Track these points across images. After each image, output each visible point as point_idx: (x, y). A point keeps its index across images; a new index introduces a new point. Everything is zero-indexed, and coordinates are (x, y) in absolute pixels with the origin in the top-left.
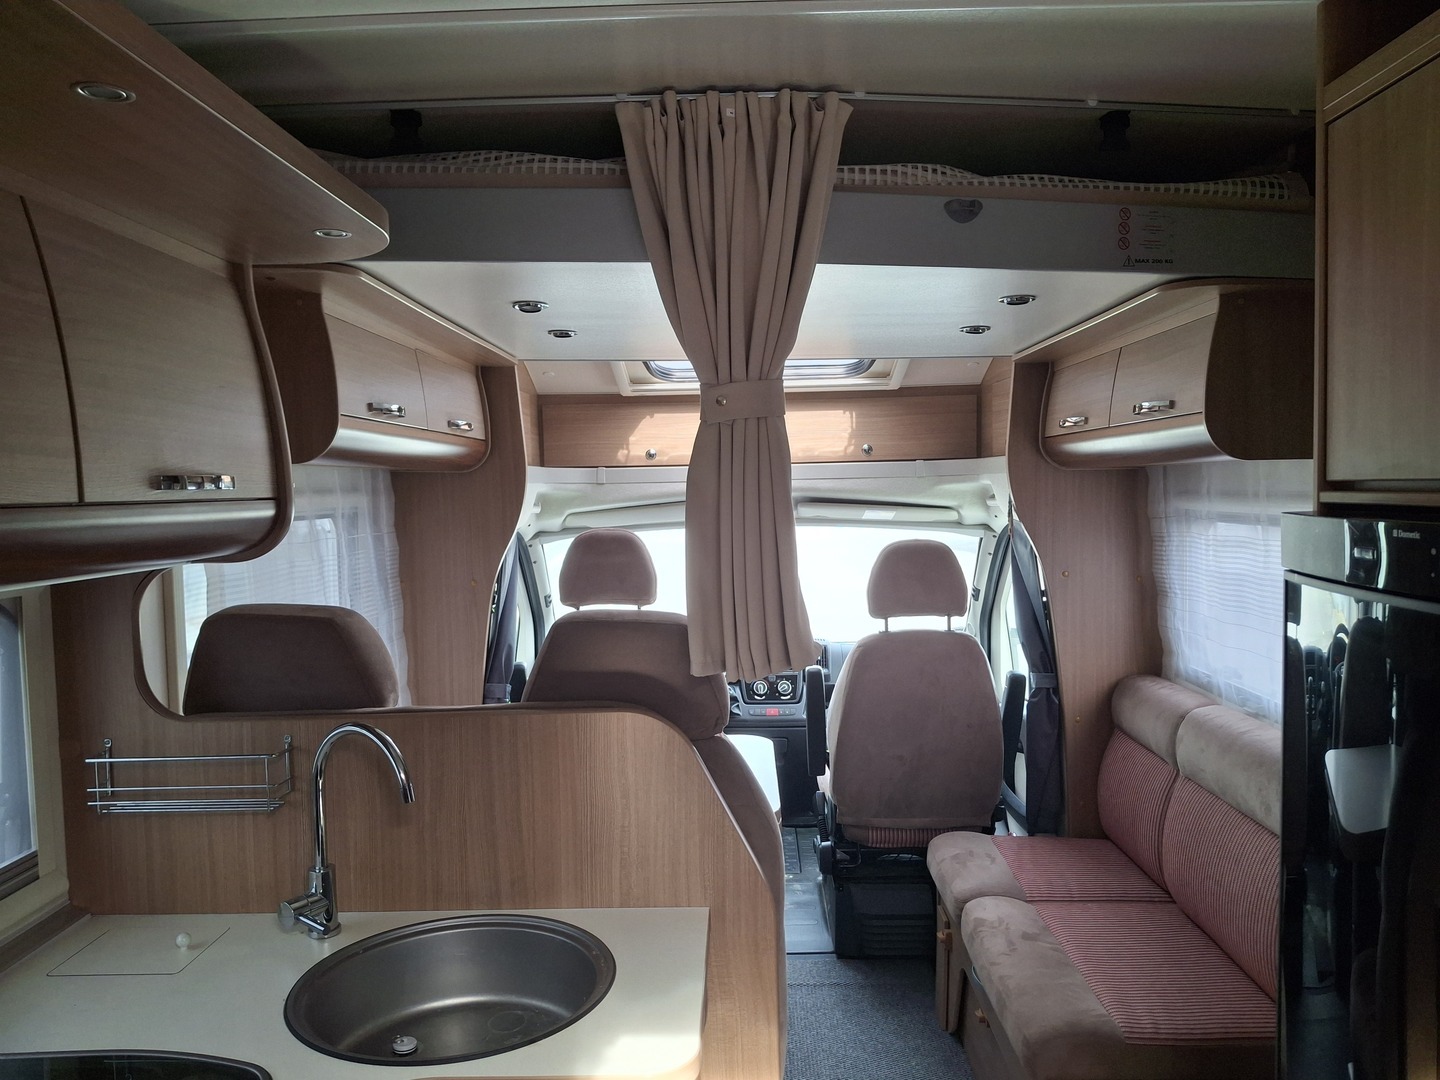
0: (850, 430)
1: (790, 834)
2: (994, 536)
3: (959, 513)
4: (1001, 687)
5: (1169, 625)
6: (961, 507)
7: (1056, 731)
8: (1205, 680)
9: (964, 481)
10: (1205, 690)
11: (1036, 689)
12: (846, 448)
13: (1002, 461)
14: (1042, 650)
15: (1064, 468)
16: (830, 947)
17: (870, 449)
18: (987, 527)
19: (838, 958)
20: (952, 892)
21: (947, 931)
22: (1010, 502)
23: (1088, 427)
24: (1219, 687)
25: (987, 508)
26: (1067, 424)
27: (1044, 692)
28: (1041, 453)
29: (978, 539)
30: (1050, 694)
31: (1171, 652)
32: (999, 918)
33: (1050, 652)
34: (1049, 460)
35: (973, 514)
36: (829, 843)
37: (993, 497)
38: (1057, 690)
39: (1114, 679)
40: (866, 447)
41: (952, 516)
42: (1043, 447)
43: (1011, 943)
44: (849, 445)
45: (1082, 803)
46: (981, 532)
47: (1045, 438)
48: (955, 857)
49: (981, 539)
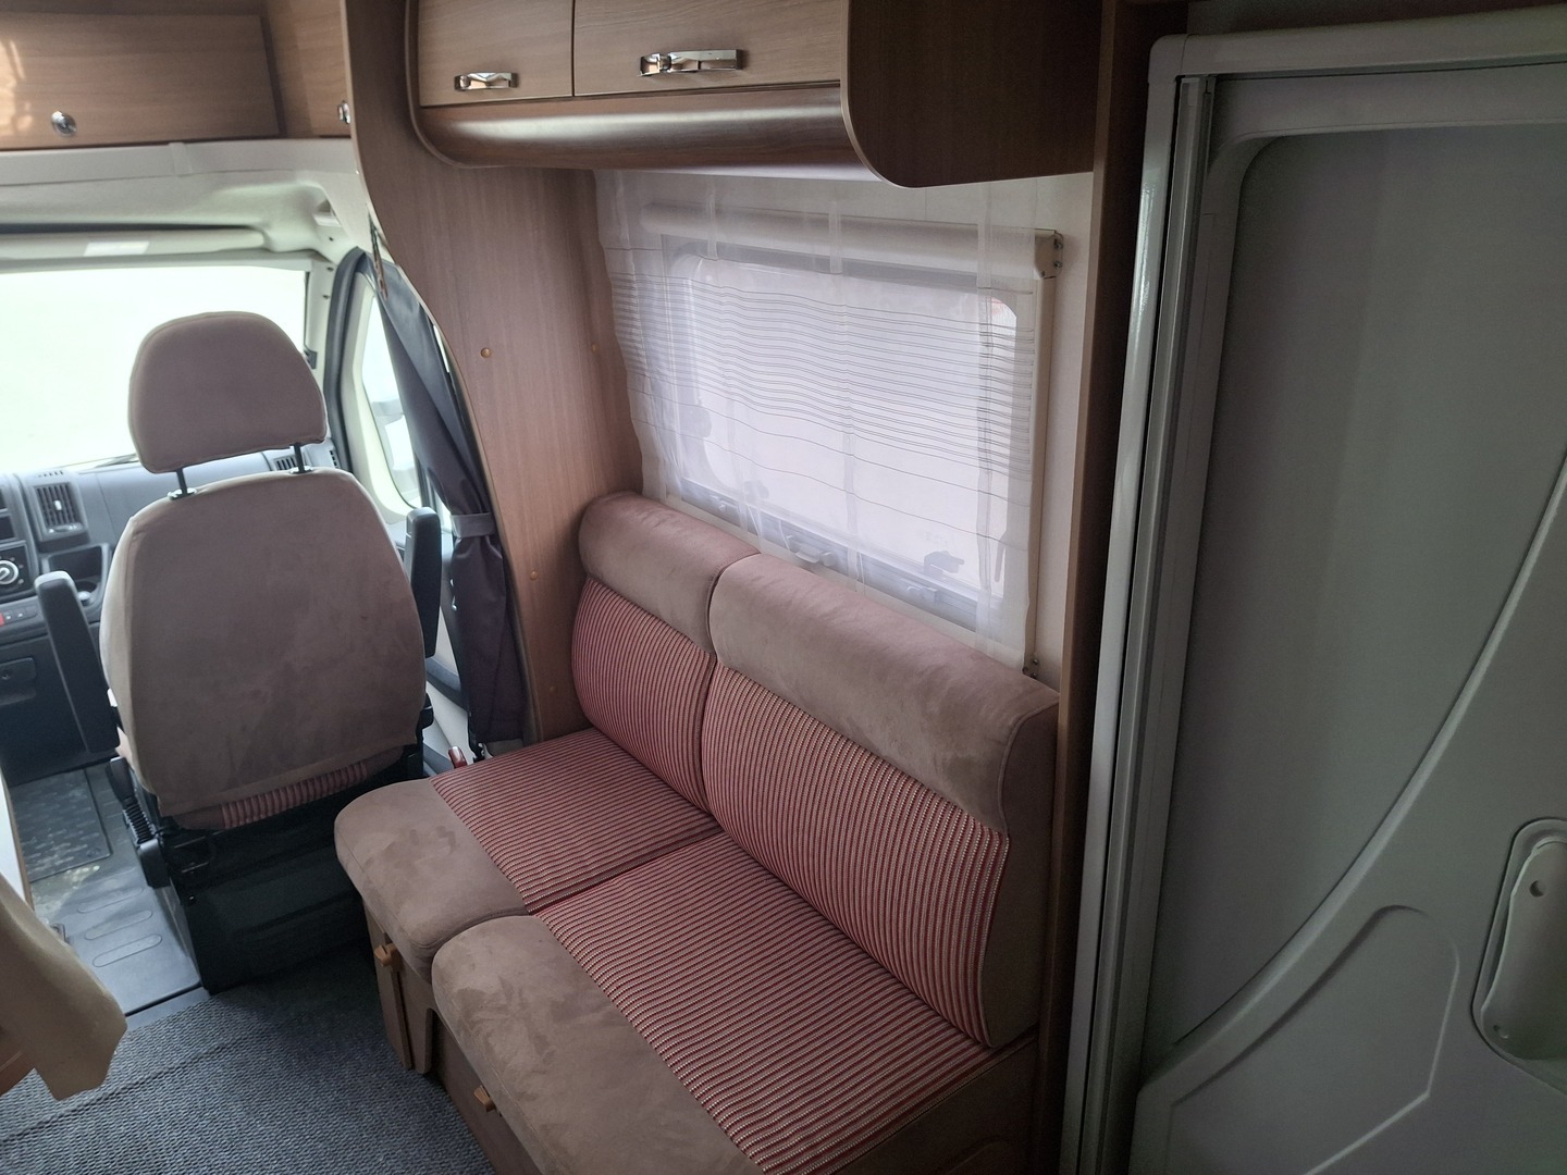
0: (12, 83)
1: (77, 785)
2: (330, 269)
3: (263, 233)
4: (399, 535)
5: (651, 420)
6: (267, 225)
7: (504, 599)
8: (722, 505)
9: (266, 181)
10: (723, 519)
11: (463, 540)
12: (14, 120)
13: (348, 149)
14: (463, 477)
15: (460, 165)
16: (195, 979)
17: (69, 121)
18: (315, 254)
19: (212, 993)
20: (401, 929)
21: (388, 947)
22: (373, 230)
23: (517, 94)
24: (749, 518)
25: (314, 226)
26: (474, 86)
27: (477, 542)
28: (417, 139)
29: (302, 275)
30: (485, 543)
31: (655, 460)
32: (503, 982)
33: (477, 480)
34: (432, 150)
35: (289, 235)
36: (153, 843)
37: (326, 209)
38: (496, 537)
39: (576, 504)
40: (58, 116)
41: (255, 240)
42: (420, 127)
43: (540, 1041)
44: (20, 113)
45: (552, 689)
46: (307, 263)
47: (422, 110)
48: (390, 853)
49: (308, 274)
